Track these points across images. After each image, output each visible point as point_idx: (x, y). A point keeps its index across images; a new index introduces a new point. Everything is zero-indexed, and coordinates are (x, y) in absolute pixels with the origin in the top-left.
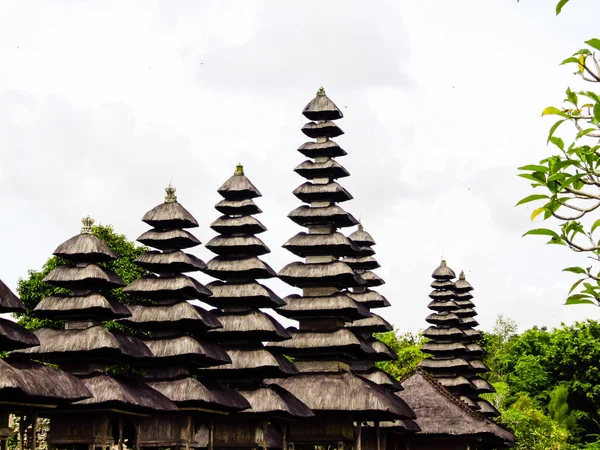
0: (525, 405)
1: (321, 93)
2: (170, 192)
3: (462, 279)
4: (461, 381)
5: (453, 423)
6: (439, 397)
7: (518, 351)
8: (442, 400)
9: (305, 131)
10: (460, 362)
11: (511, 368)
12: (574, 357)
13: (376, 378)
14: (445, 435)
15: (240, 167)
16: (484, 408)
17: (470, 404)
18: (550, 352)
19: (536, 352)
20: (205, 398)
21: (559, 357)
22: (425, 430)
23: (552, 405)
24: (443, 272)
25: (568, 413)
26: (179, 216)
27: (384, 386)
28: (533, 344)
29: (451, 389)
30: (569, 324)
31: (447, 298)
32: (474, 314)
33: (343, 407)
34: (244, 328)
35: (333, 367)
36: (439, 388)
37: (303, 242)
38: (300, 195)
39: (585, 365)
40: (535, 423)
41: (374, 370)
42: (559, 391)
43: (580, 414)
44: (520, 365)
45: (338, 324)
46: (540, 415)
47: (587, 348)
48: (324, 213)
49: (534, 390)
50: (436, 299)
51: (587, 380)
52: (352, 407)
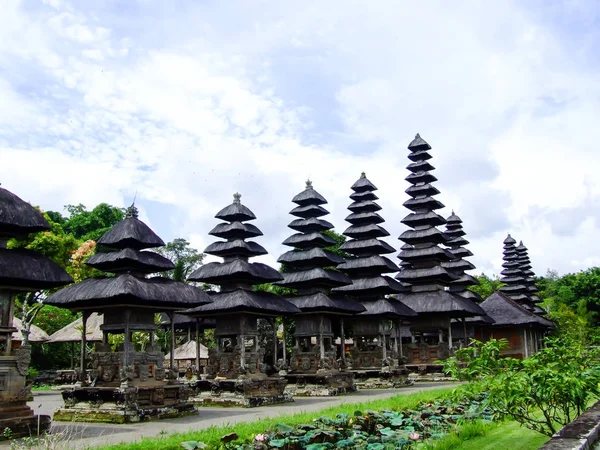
0: (564, 309)
1: (418, 136)
2: (309, 183)
3: (521, 244)
4: (523, 296)
5: (515, 318)
6: (507, 304)
7: (560, 284)
8: (510, 306)
9: (409, 157)
10: (522, 287)
11: (556, 293)
12: (588, 285)
13: (466, 295)
14: (511, 325)
15: (363, 174)
16: (537, 310)
17: (528, 307)
18: (575, 283)
19: (568, 284)
20: (327, 305)
21: (580, 285)
22: (499, 322)
23: (579, 310)
24: (509, 241)
25: (587, 312)
26: (312, 196)
27: (471, 299)
28: (567, 281)
29: (517, 301)
30: (585, 270)
31: (513, 254)
32: (529, 262)
33: (438, 310)
34: (368, 265)
35: (433, 287)
36: (508, 301)
37: (412, 219)
38: (409, 193)
39: (594, 289)
40: (569, 317)
41: (466, 290)
42: (582, 302)
43: (593, 313)
44: (560, 291)
45: (435, 263)
46: (572, 314)
47: (594, 280)
48: (423, 201)
49: (569, 302)
50: (506, 254)
51: (596, 296)
52: (444, 309)
